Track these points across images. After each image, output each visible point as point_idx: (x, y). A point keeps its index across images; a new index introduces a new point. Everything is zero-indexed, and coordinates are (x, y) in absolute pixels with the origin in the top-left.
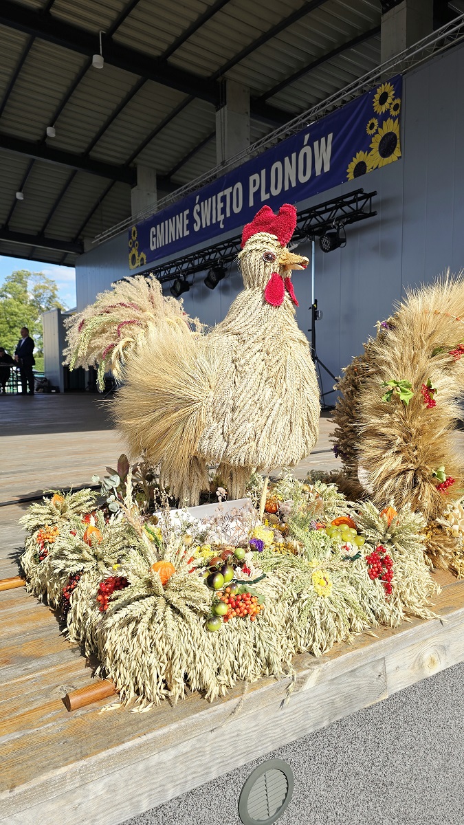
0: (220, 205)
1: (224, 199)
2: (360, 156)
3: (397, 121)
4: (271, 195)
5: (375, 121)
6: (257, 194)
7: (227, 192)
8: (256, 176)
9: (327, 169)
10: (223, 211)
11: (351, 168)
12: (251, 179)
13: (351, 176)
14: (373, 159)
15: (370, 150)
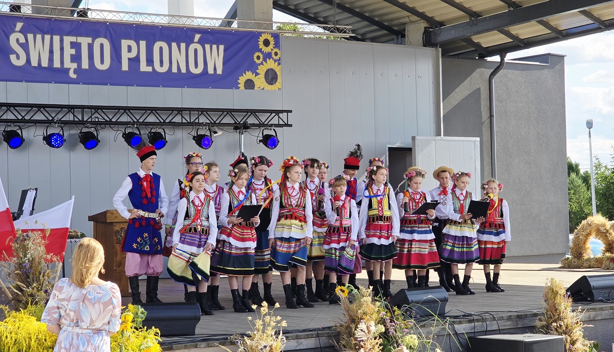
0: (69, 52)
1: (76, 46)
2: (249, 75)
3: (277, 63)
4: (153, 69)
5: (261, 56)
6: (135, 61)
7: (85, 41)
8: (132, 43)
9: (219, 71)
10: (76, 58)
11: (242, 80)
12: (125, 43)
13: (242, 86)
14: (260, 81)
15: (257, 74)
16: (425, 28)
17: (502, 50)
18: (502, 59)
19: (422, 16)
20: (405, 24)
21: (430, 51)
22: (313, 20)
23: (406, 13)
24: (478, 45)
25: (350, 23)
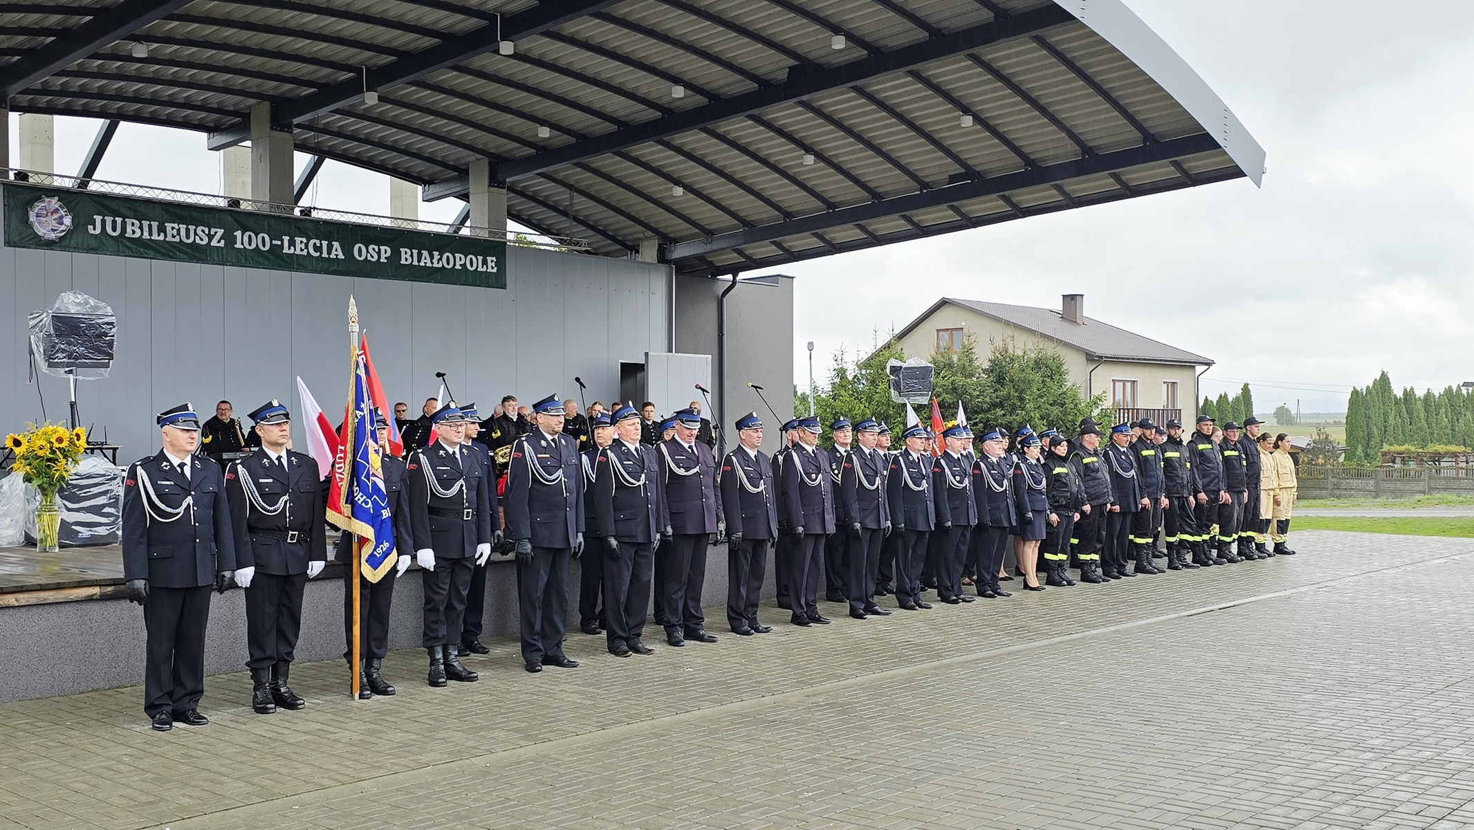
16: (659, 244)
17: (735, 270)
18: (734, 278)
19: (656, 231)
20: (640, 239)
21: (663, 267)
22: (544, 231)
23: (640, 228)
24: (711, 263)
25: (586, 238)
